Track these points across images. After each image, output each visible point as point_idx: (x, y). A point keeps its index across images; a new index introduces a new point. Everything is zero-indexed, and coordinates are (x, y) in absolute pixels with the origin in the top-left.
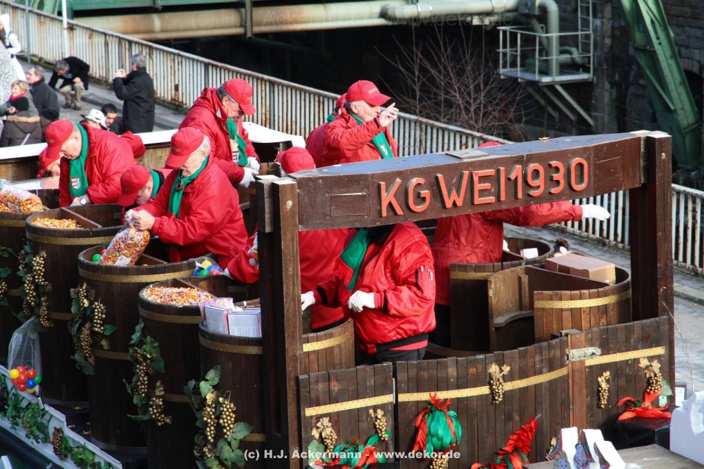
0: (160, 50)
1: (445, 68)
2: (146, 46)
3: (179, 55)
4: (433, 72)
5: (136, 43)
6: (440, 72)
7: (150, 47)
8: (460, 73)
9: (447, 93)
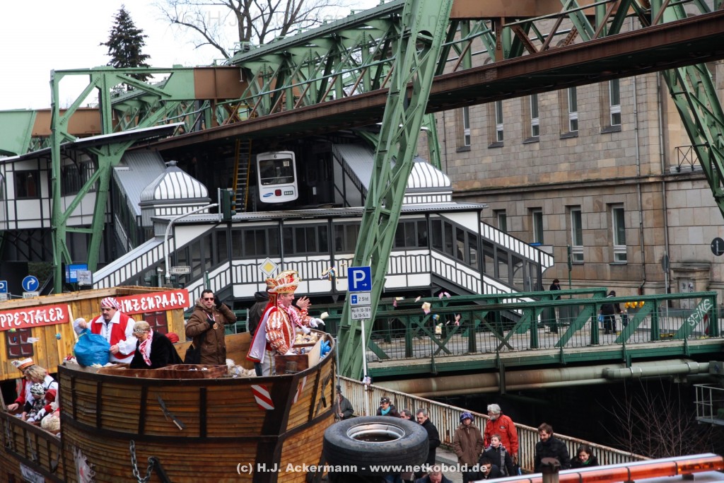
0: (435, 405)
1: (651, 416)
2: (425, 402)
3: (449, 408)
4: (642, 419)
5: (418, 400)
6: (646, 419)
7: (428, 403)
8: (663, 420)
9: (653, 435)
